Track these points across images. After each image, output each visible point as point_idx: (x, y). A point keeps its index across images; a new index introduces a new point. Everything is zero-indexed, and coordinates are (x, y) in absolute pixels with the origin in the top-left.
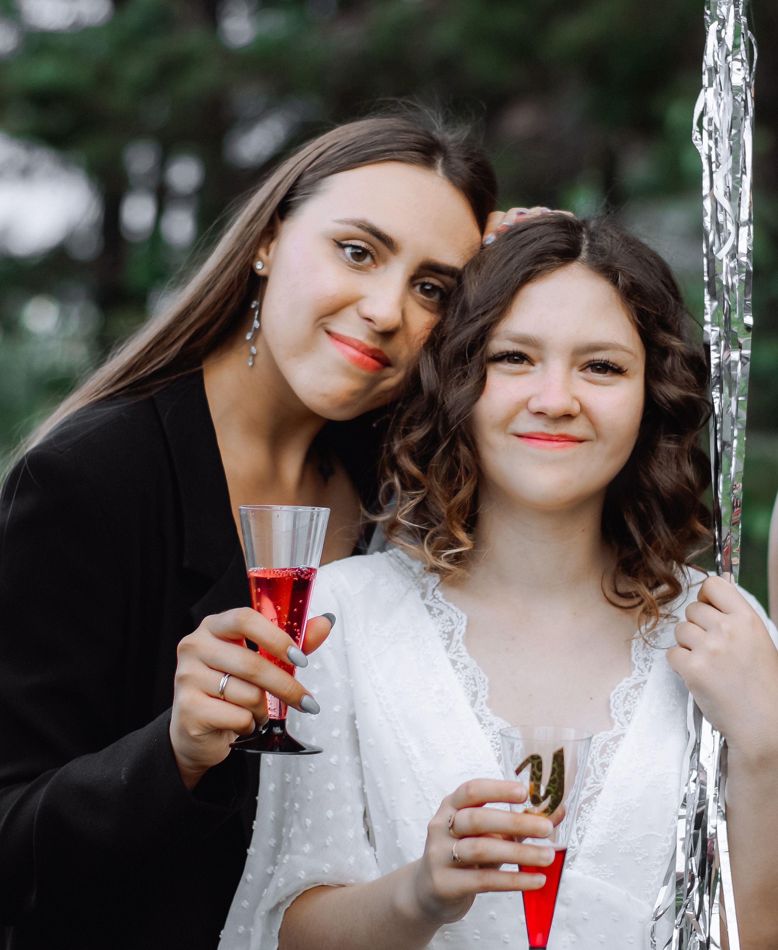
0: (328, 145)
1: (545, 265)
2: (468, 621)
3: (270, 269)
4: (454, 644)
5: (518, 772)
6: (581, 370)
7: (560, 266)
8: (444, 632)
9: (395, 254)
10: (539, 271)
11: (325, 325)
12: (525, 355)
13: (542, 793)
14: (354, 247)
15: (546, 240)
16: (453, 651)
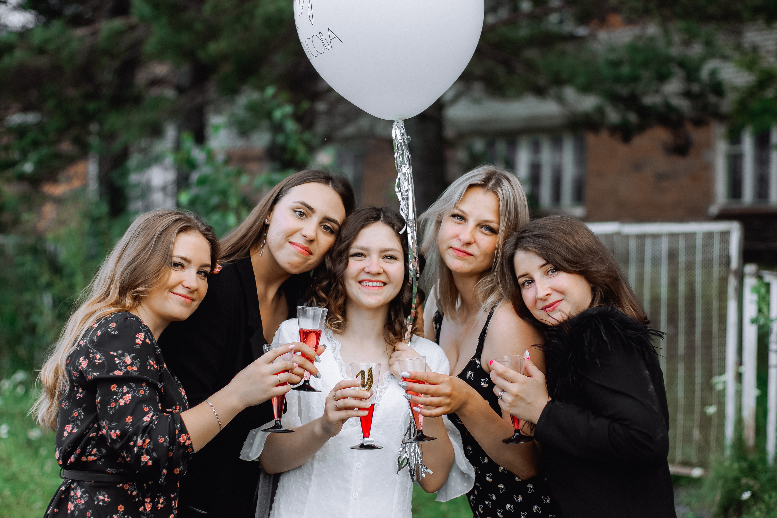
0: (292, 178)
1: (369, 222)
2: (341, 345)
3: (270, 222)
4: (336, 351)
5: (357, 377)
6: (382, 259)
7: (374, 222)
8: (333, 347)
9: (314, 214)
10: (367, 224)
11: (288, 240)
12: (363, 254)
13: (365, 383)
14: (300, 212)
15: (368, 214)
16: (335, 354)
